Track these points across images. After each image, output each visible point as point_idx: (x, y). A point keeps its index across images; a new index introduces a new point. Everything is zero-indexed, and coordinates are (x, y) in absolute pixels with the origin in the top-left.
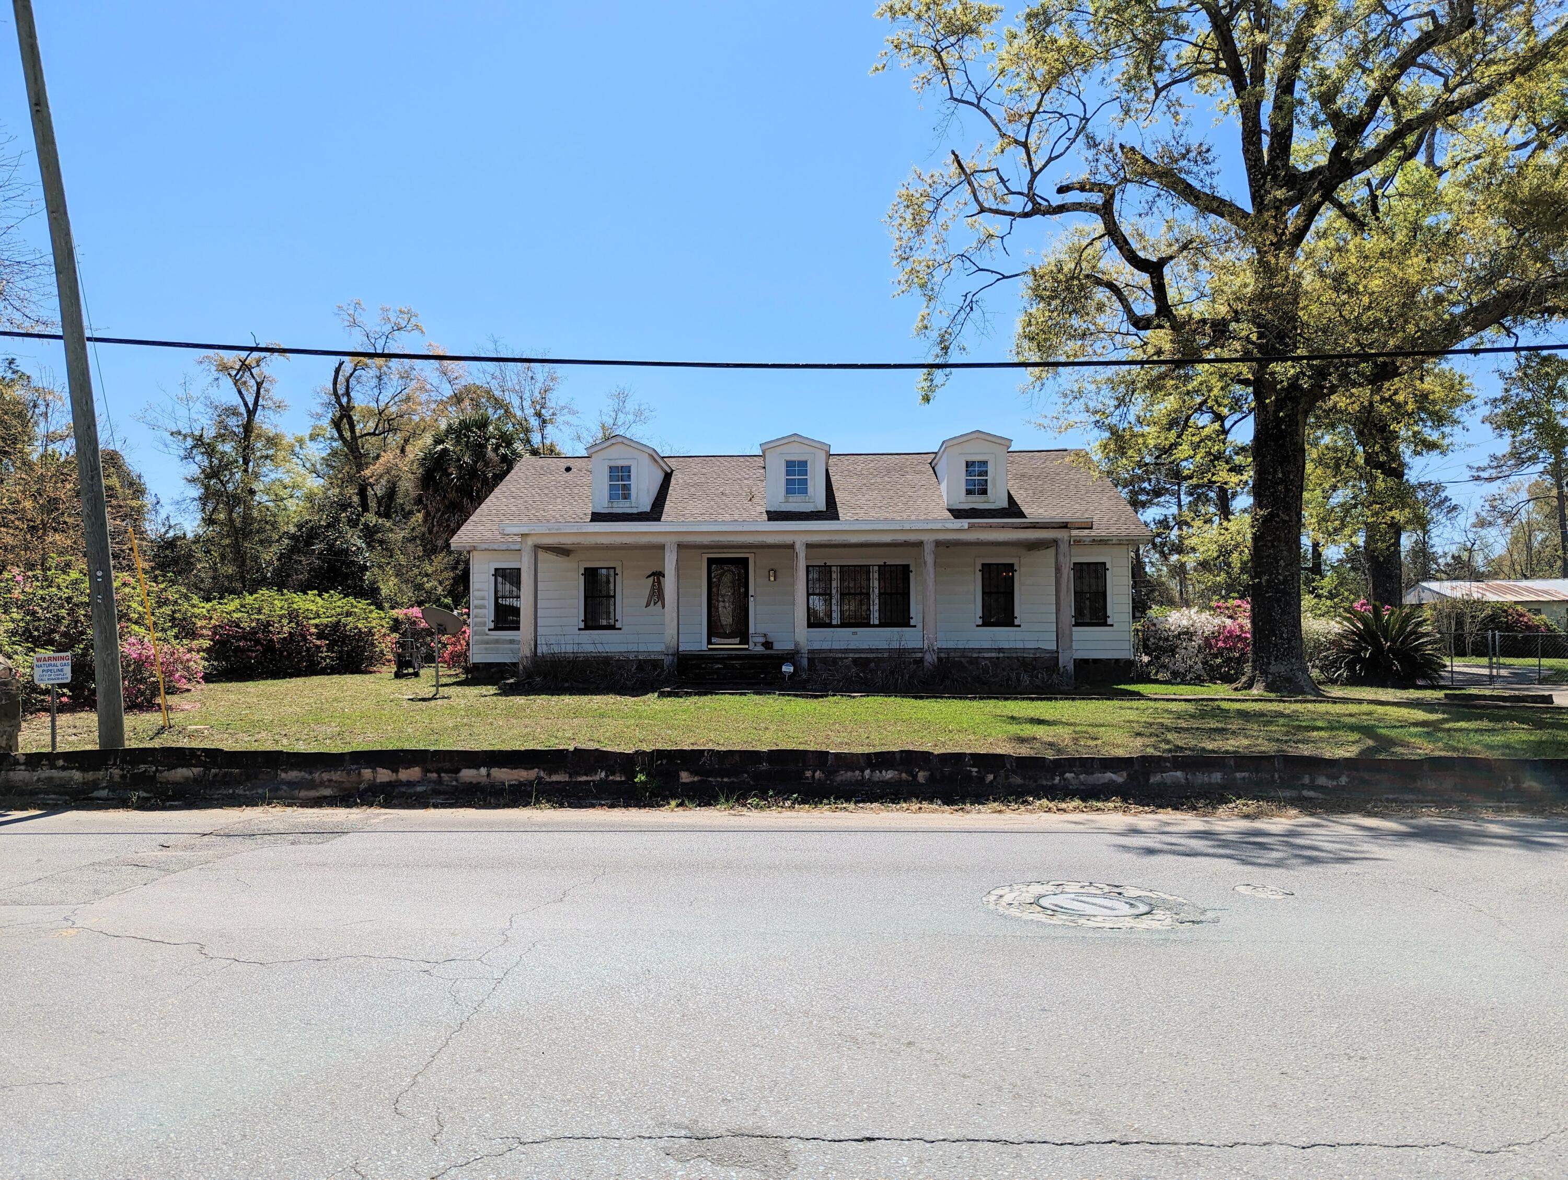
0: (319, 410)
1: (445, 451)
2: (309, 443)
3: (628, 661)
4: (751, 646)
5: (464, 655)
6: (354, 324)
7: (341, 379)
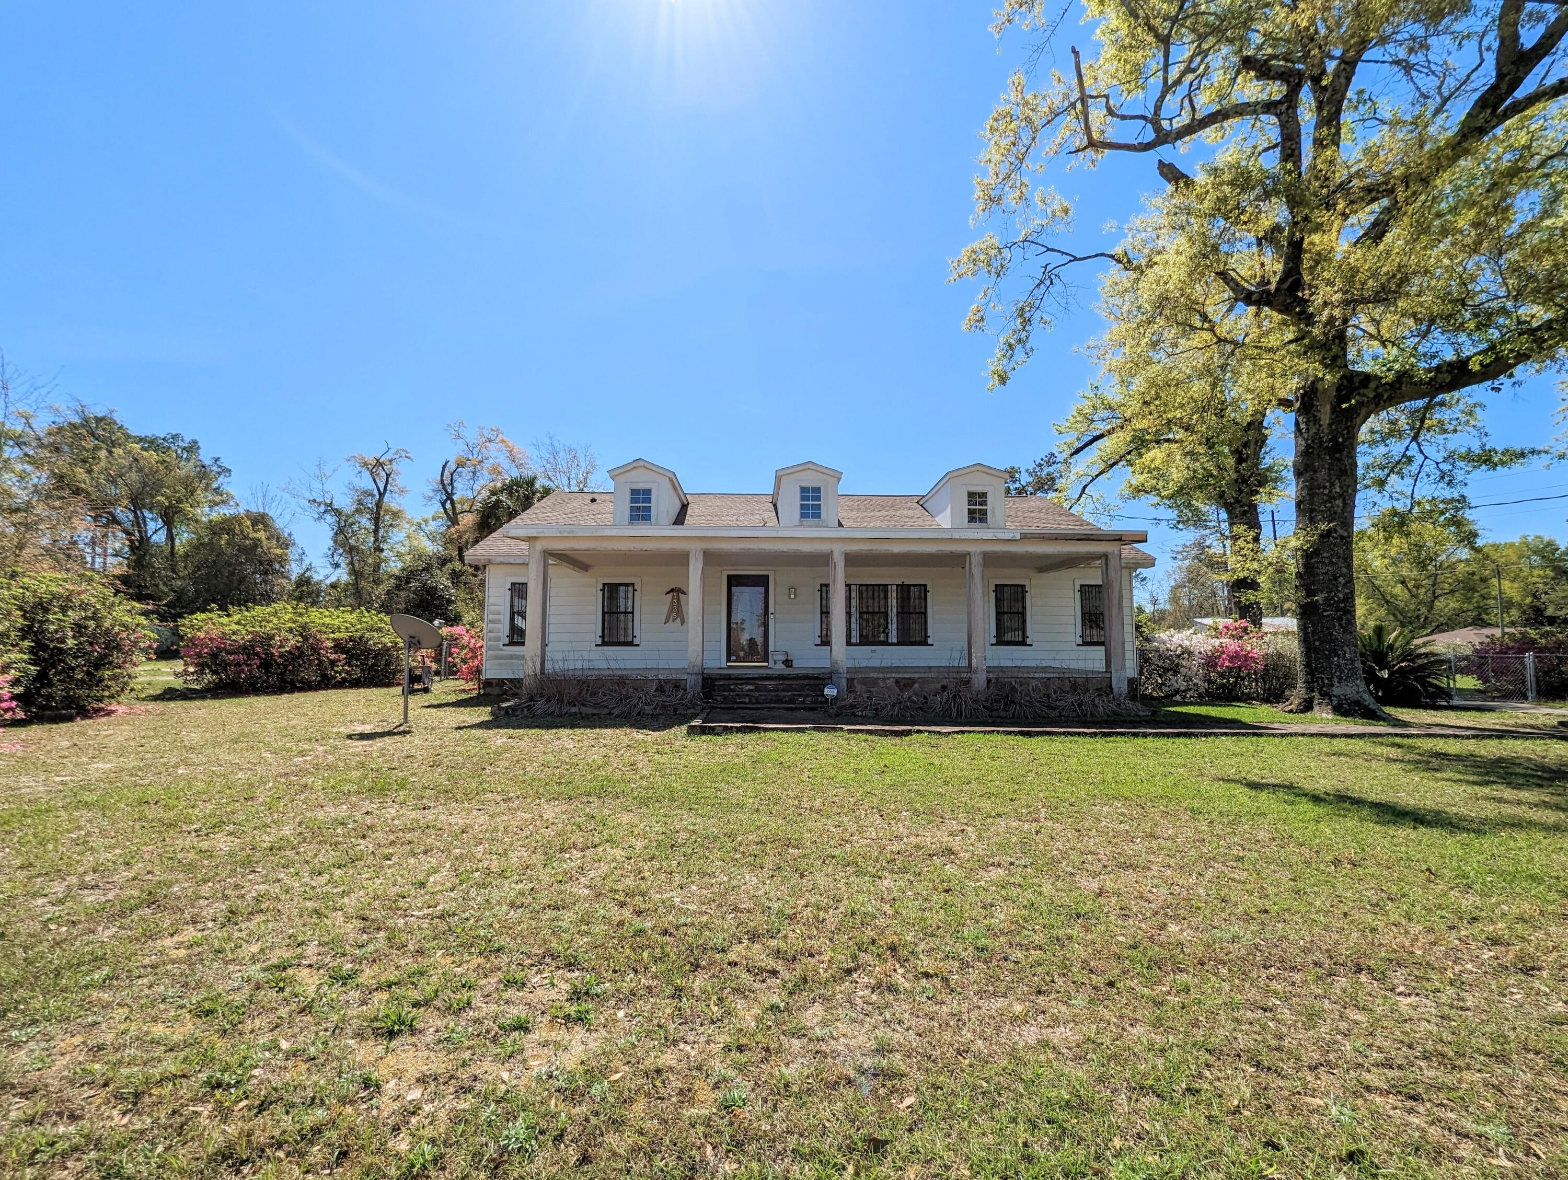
0: (431, 494)
1: (499, 501)
2: (431, 523)
3: (647, 680)
4: (771, 664)
5: (478, 671)
6: (458, 437)
7: (446, 473)
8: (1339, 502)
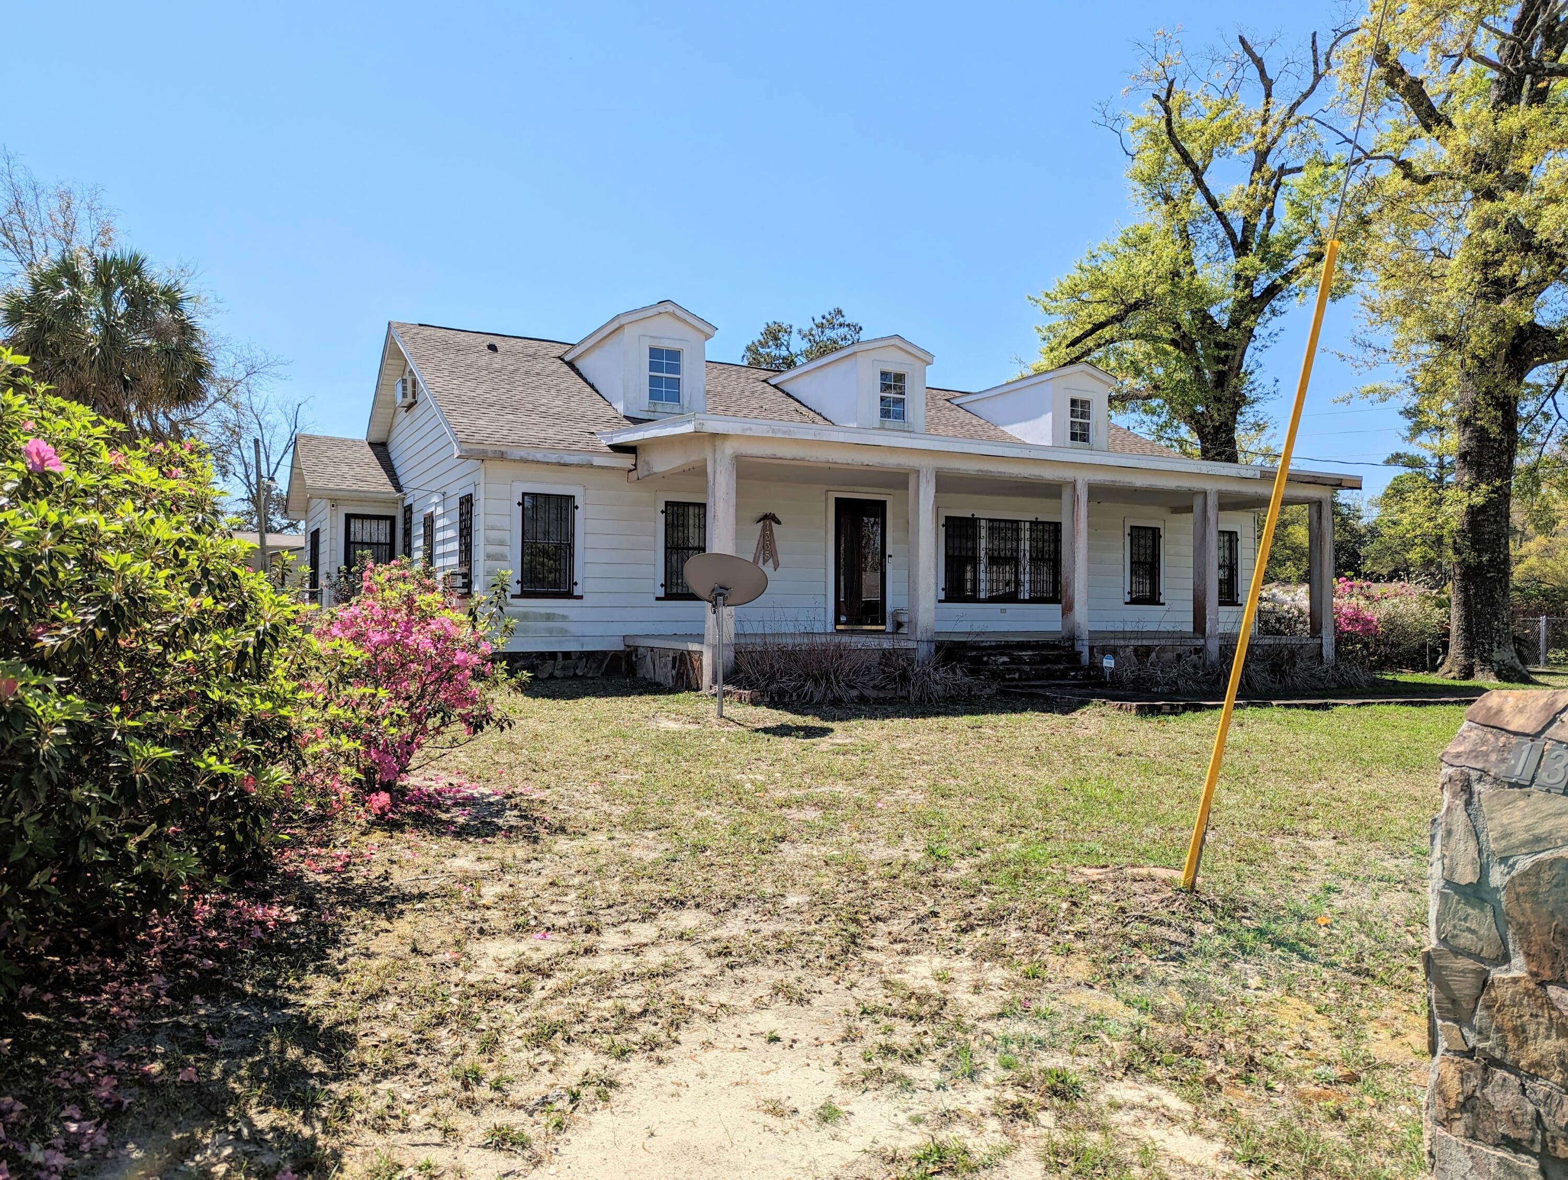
4: (890, 628)
8: (1505, 457)
